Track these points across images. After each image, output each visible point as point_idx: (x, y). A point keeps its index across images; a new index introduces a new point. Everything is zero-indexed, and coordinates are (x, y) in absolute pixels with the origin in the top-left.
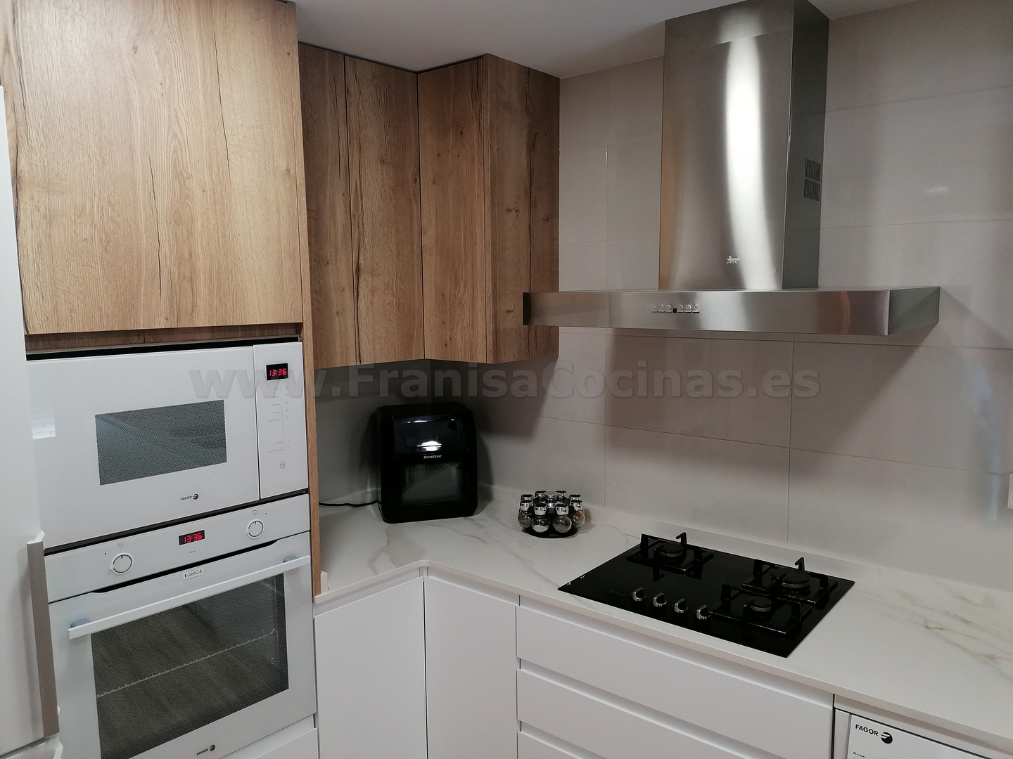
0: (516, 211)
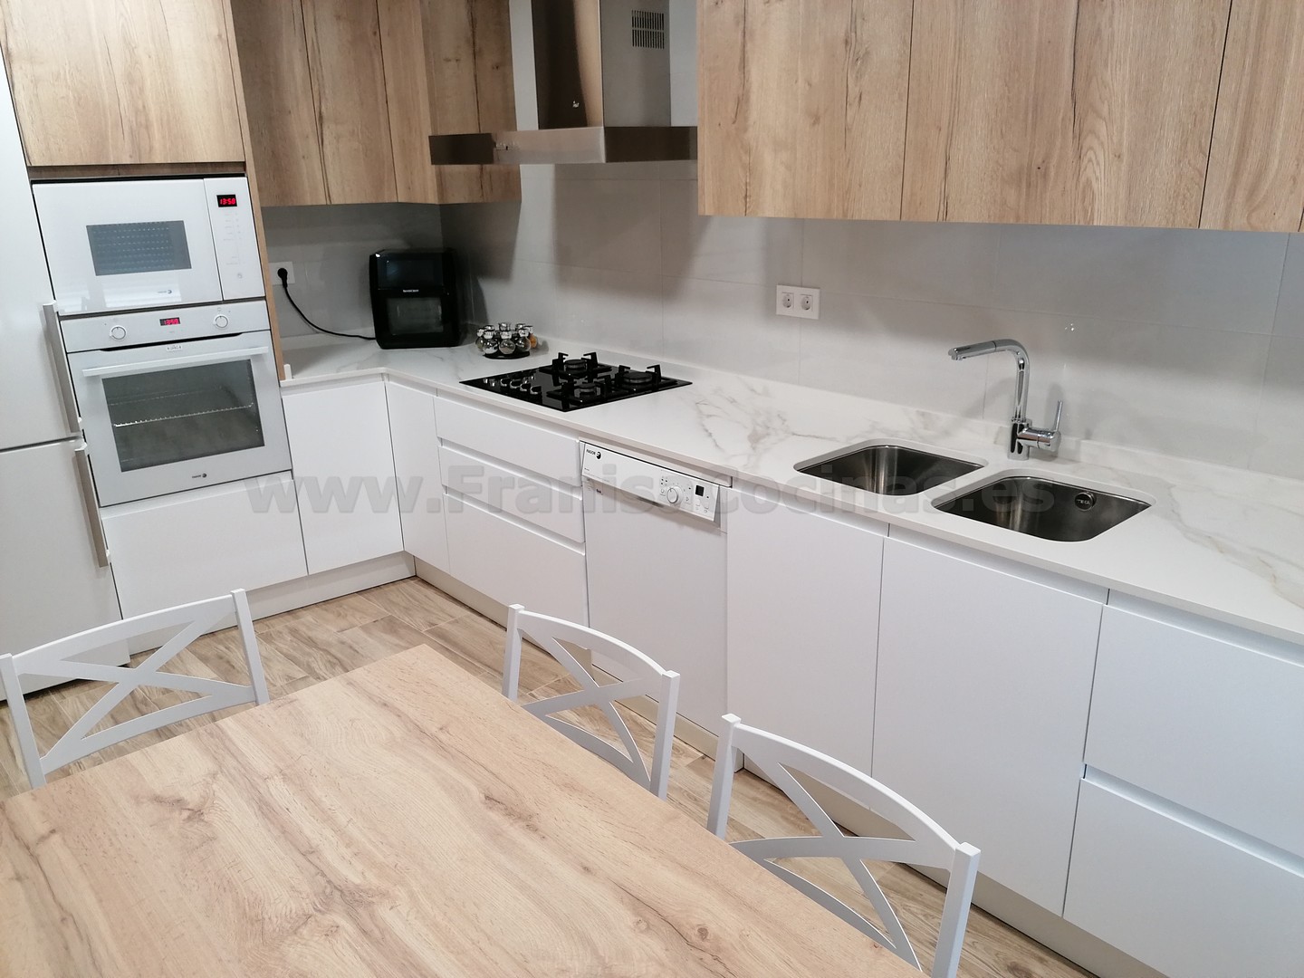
0: (457, 60)
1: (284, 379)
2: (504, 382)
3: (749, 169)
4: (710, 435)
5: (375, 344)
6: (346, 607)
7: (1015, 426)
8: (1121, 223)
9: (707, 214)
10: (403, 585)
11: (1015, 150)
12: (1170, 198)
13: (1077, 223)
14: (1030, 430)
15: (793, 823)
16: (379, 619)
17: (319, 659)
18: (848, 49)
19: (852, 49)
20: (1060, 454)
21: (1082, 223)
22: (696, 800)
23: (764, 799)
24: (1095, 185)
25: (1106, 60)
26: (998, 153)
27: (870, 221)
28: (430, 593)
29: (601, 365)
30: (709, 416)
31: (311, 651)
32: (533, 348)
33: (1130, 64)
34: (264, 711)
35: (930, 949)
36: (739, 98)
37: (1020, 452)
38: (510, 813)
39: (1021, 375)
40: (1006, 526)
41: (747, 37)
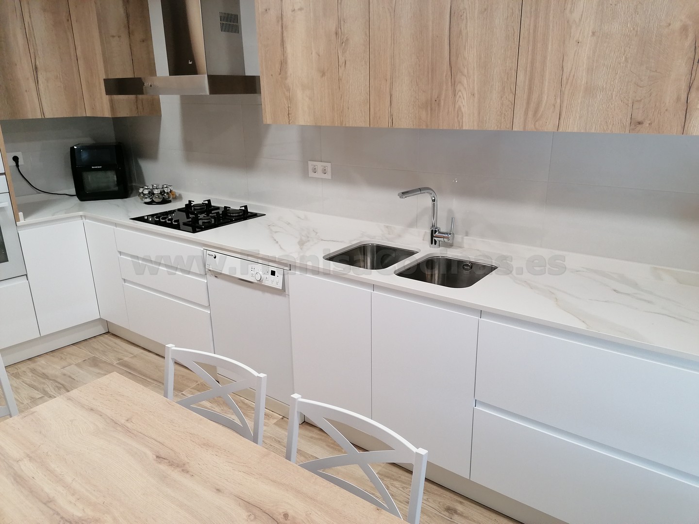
0: (119, 37)
1: (19, 221)
2: (156, 218)
3: (290, 99)
4: (277, 242)
5: (76, 198)
6: (64, 353)
7: (432, 231)
8: (476, 128)
9: (268, 123)
10: (101, 338)
11: (424, 91)
12: (498, 116)
13: (455, 128)
14: (439, 232)
15: (332, 448)
16: (87, 359)
17: (50, 386)
18: (337, 37)
19: (339, 36)
20: (454, 244)
21: (458, 128)
22: (279, 442)
23: (317, 437)
24: (463, 110)
25: (465, 47)
26: (416, 92)
27: (355, 127)
28: (118, 341)
29: (214, 207)
30: (276, 232)
31: (44, 381)
32: (173, 198)
33: (476, 49)
34: (15, 421)
35: (406, 505)
36: (281, 61)
37: (435, 244)
38: (172, 464)
39: (434, 204)
40: (431, 282)
41: (284, 29)
